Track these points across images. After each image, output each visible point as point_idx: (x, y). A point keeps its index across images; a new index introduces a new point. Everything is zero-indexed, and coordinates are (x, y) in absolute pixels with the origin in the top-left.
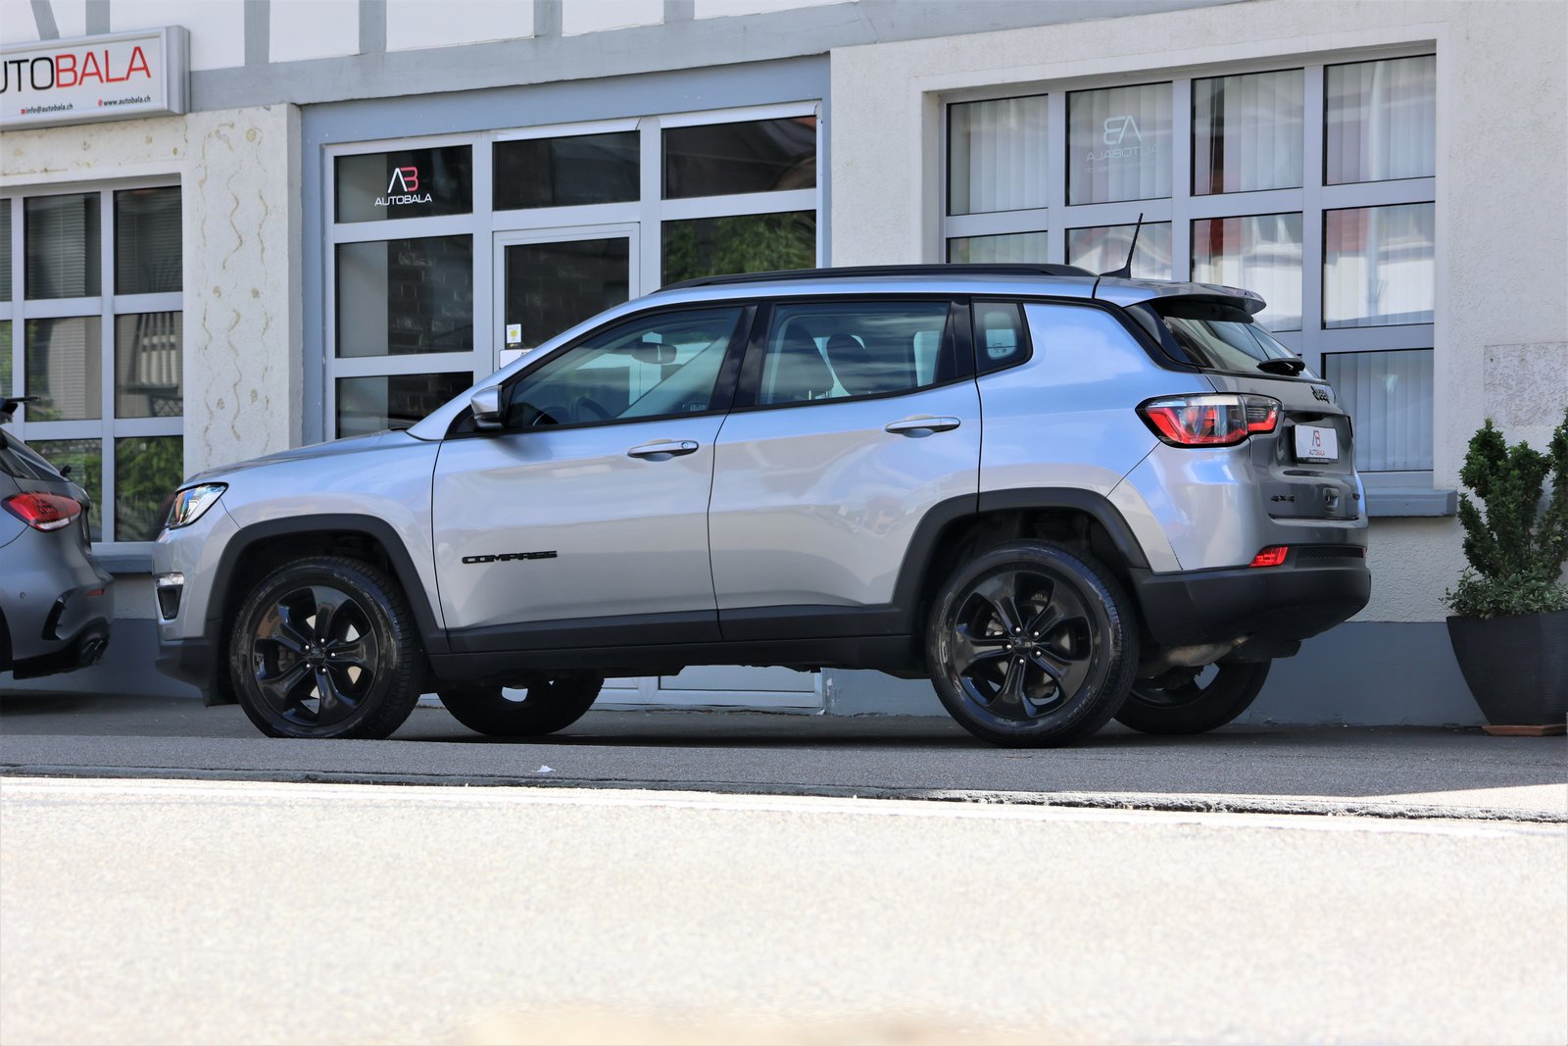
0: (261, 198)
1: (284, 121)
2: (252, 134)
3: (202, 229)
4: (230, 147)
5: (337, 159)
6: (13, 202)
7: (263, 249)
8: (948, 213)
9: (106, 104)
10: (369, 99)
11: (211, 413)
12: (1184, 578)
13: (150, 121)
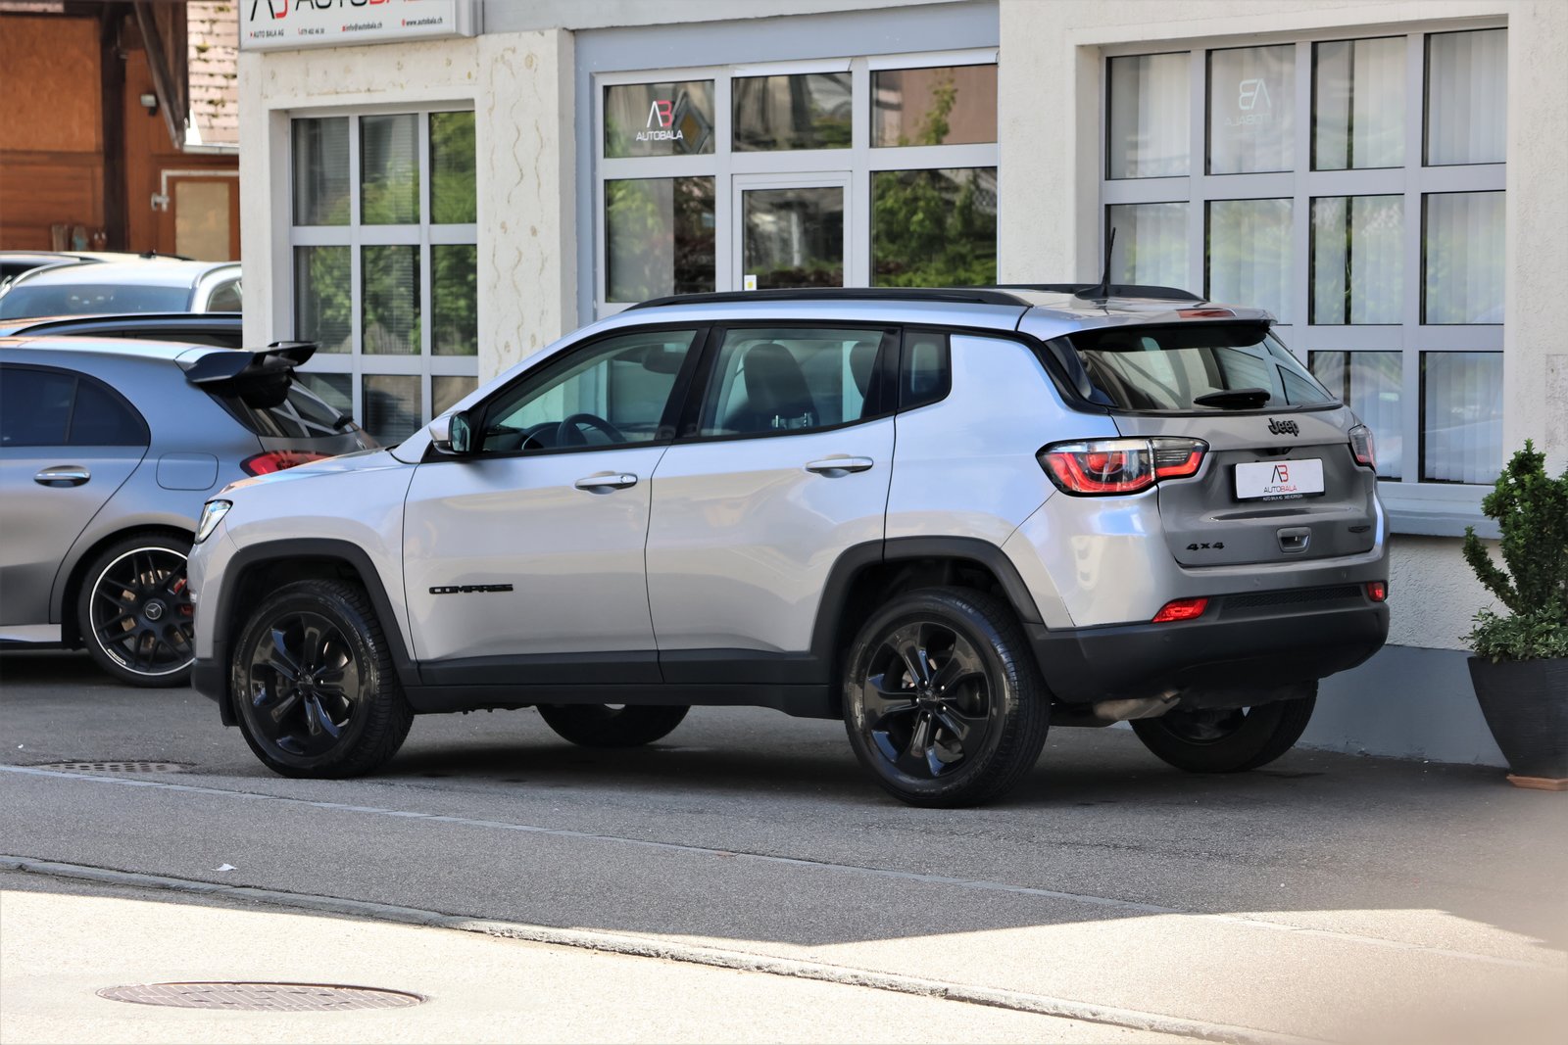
0: (538, 129)
1: (554, 48)
2: (530, 60)
3: (491, 159)
4: (512, 73)
5: (607, 89)
6: (350, 120)
7: (539, 185)
8: (1108, 177)
9: (408, 23)
10: (626, 27)
11: (500, 356)
12: (1079, 635)
13: (449, 43)
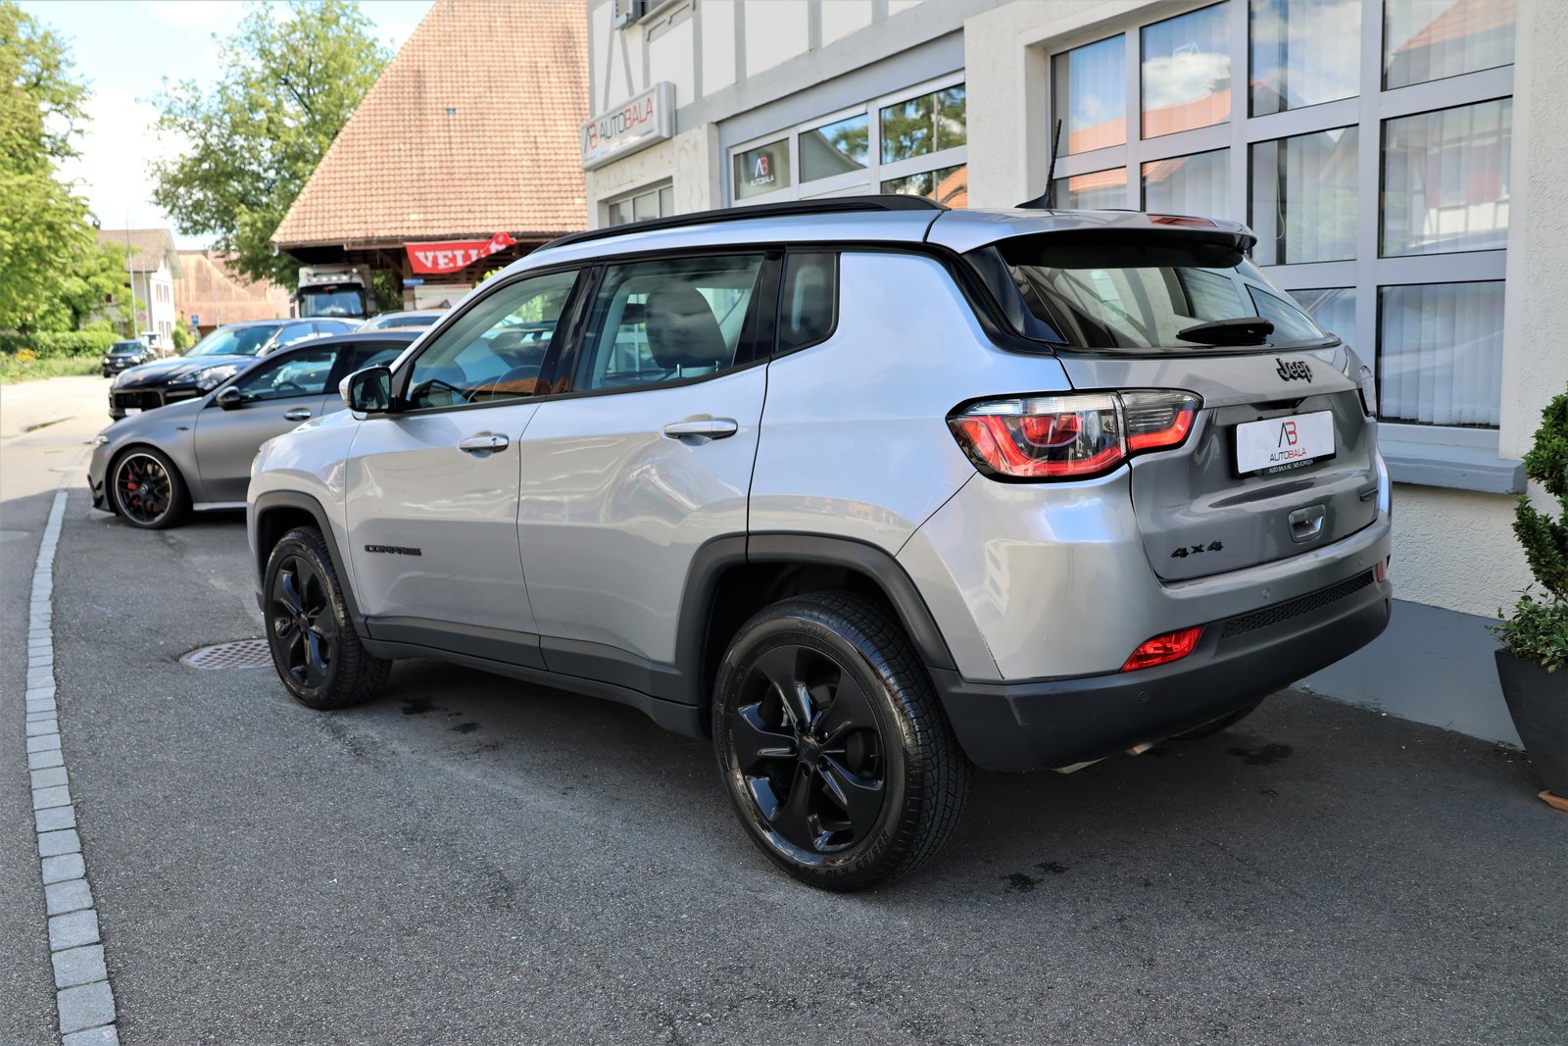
1: (706, 134)
2: (695, 144)
4: (688, 156)
5: (736, 157)
9: (641, 136)
10: (741, 114)
12: (1010, 692)
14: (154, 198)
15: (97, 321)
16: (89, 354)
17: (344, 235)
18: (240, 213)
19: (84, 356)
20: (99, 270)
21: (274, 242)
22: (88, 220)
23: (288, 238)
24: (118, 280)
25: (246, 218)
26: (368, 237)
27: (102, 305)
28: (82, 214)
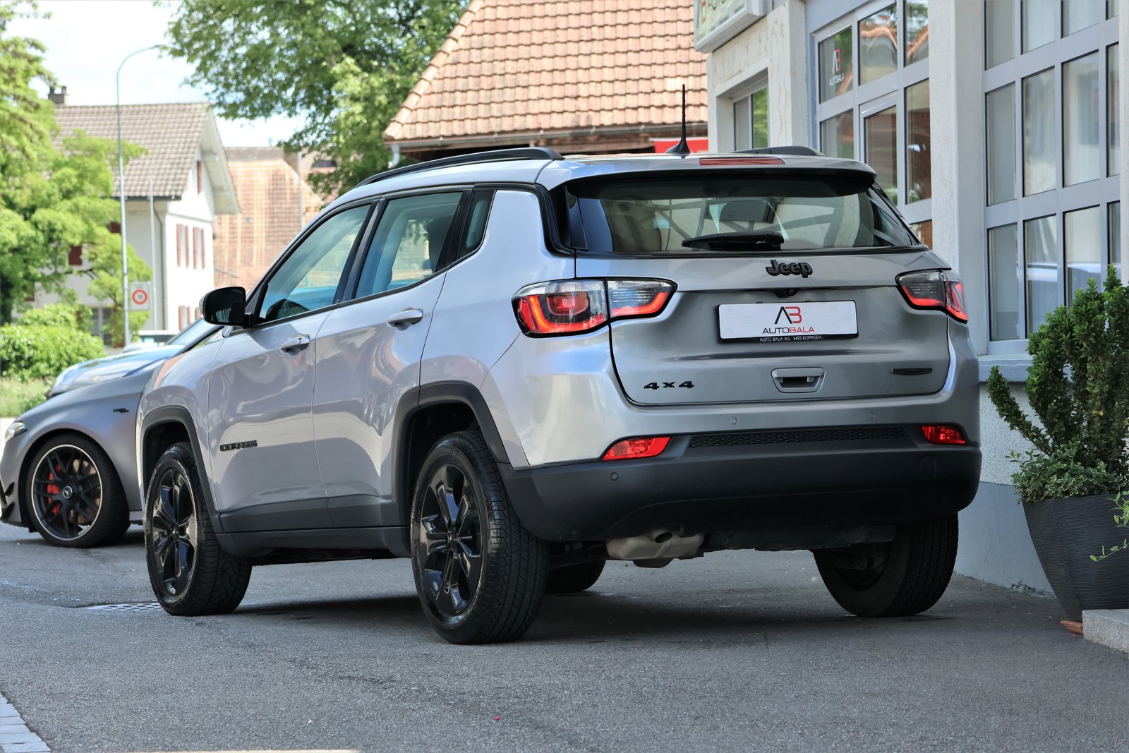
0: (785, 86)
1: (788, 15)
3: (773, 115)
5: (819, 45)
7: (786, 131)
8: (986, 67)
13: (759, 24)
14: (170, 41)
15: (47, 305)
16: (27, 373)
17: (531, 123)
18: (344, 75)
19: (17, 377)
20: (57, 197)
21: (392, 139)
22: (39, 89)
23: (420, 131)
24: (95, 215)
25: (354, 85)
26: (578, 127)
27: (60, 269)
28: (27, 75)
